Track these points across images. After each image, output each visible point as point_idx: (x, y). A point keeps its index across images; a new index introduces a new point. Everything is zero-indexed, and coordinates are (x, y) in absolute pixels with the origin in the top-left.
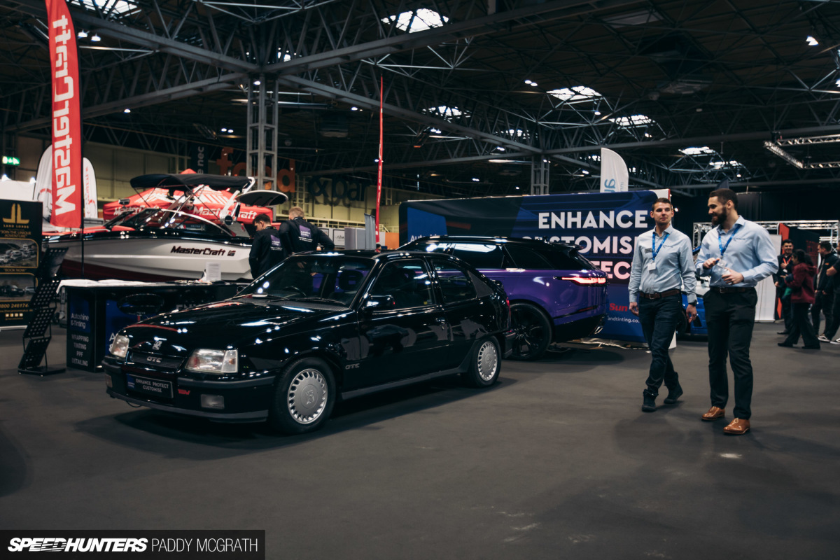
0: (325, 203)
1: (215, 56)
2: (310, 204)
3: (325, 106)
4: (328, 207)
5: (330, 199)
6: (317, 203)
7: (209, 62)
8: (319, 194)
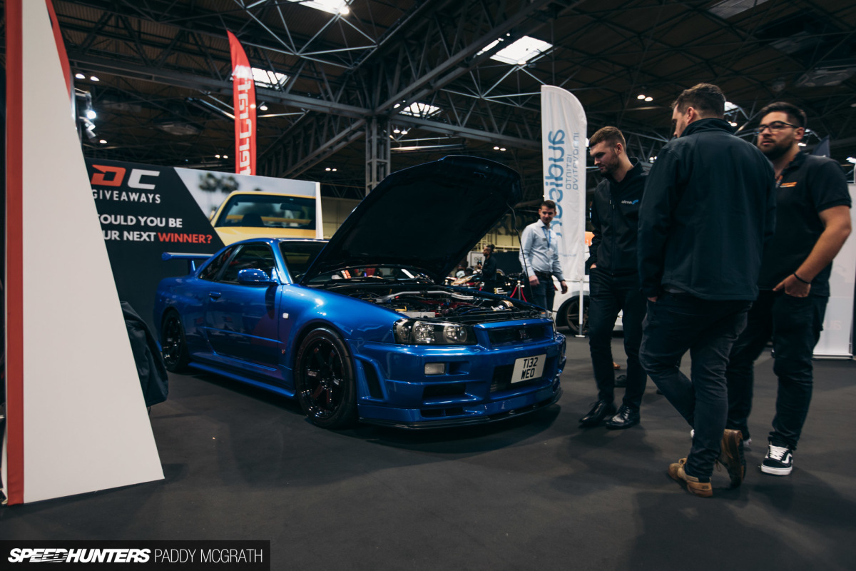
0: (507, 234)
1: (328, 104)
2: (494, 236)
3: (460, 146)
4: (509, 237)
5: (511, 230)
6: (500, 234)
7: (327, 111)
8: (500, 227)
